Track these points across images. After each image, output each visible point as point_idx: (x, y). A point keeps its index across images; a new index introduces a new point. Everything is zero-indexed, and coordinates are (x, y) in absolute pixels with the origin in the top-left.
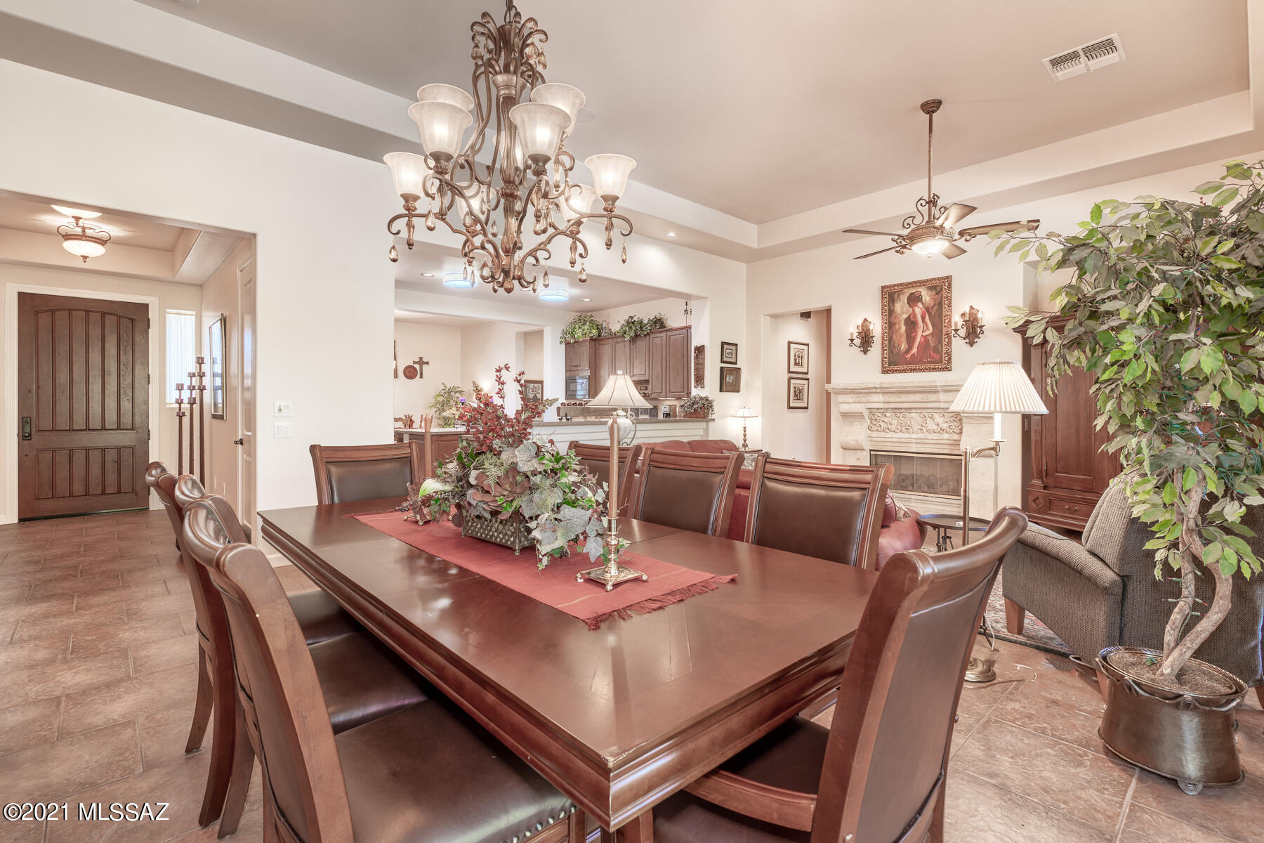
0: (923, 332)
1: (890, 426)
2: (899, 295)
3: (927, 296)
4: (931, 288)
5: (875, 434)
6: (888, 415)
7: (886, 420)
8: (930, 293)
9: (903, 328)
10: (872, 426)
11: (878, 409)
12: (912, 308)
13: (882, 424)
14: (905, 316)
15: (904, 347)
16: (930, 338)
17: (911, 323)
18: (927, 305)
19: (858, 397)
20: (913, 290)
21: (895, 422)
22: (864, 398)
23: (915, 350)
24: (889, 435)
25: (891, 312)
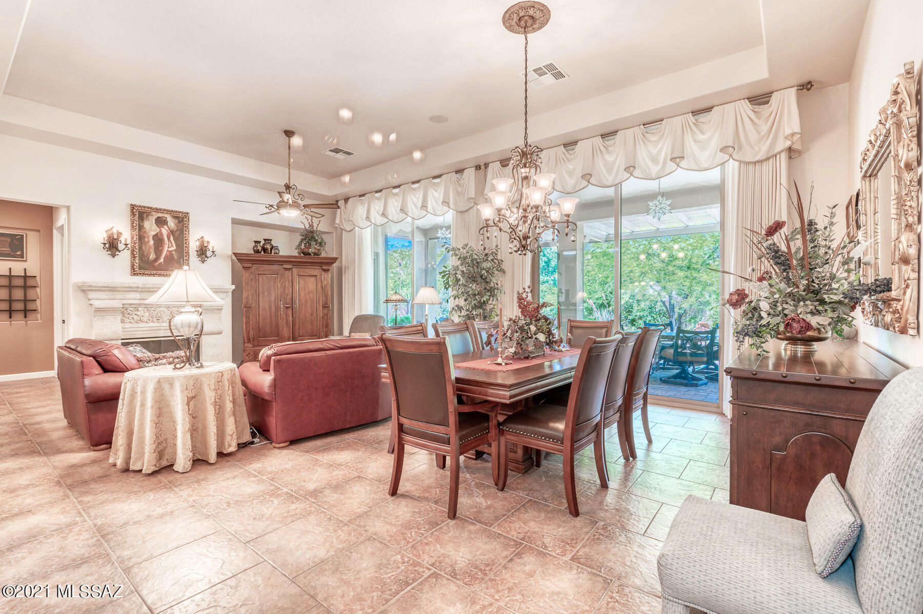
0: (168, 248)
1: (142, 318)
2: (147, 215)
3: (172, 223)
4: (175, 217)
5: (127, 325)
6: (140, 309)
7: (138, 313)
8: (174, 220)
9: (152, 242)
10: (124, 318)
11: (131, 304)
12: (159, 228)
13: (135, 317)
14: (154, 233)
15: (152, 256)
16: (174, 253)
17: (158, 240)
18: (171, 229)
19: (113, 295)
20: (160, 215)
21: (146, 314)
22: (119, 295)
23: (162, 260)
24: (142, 325)
25: (141, 227)
